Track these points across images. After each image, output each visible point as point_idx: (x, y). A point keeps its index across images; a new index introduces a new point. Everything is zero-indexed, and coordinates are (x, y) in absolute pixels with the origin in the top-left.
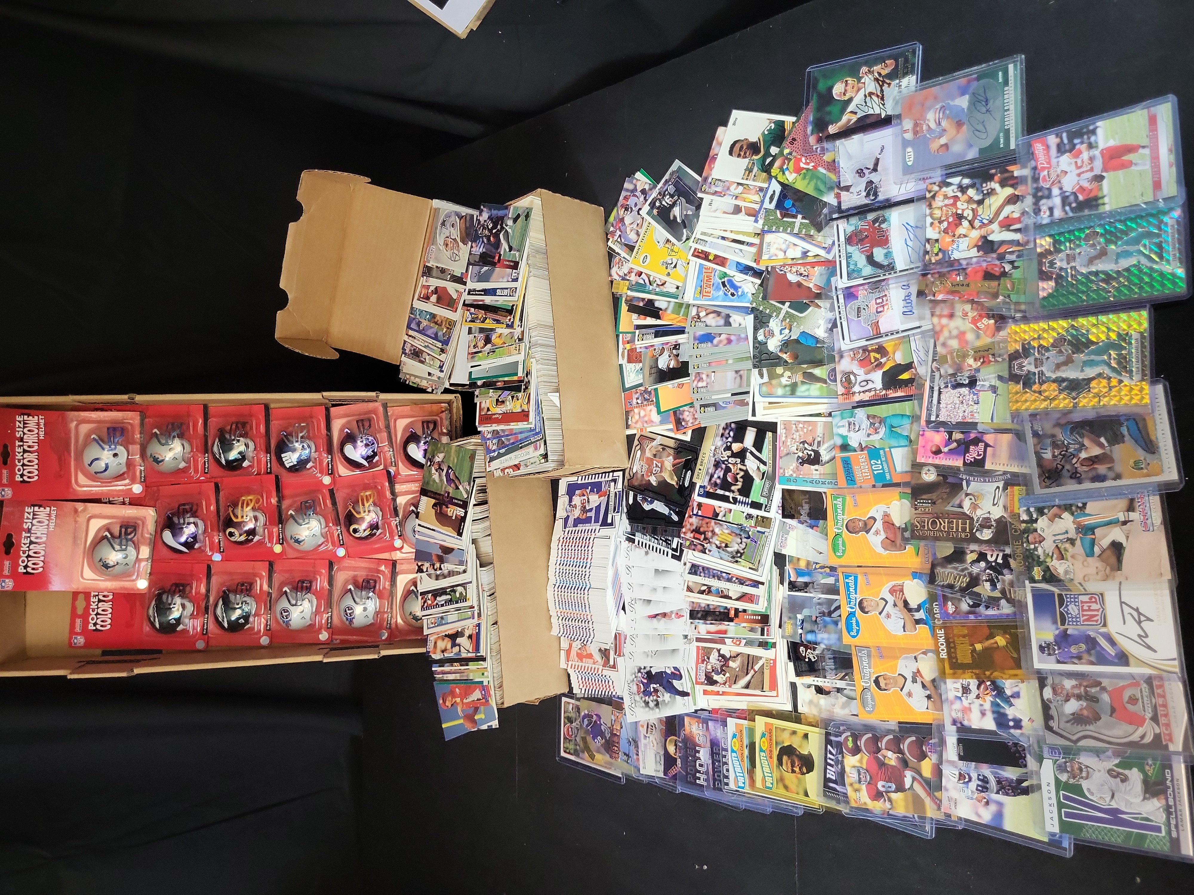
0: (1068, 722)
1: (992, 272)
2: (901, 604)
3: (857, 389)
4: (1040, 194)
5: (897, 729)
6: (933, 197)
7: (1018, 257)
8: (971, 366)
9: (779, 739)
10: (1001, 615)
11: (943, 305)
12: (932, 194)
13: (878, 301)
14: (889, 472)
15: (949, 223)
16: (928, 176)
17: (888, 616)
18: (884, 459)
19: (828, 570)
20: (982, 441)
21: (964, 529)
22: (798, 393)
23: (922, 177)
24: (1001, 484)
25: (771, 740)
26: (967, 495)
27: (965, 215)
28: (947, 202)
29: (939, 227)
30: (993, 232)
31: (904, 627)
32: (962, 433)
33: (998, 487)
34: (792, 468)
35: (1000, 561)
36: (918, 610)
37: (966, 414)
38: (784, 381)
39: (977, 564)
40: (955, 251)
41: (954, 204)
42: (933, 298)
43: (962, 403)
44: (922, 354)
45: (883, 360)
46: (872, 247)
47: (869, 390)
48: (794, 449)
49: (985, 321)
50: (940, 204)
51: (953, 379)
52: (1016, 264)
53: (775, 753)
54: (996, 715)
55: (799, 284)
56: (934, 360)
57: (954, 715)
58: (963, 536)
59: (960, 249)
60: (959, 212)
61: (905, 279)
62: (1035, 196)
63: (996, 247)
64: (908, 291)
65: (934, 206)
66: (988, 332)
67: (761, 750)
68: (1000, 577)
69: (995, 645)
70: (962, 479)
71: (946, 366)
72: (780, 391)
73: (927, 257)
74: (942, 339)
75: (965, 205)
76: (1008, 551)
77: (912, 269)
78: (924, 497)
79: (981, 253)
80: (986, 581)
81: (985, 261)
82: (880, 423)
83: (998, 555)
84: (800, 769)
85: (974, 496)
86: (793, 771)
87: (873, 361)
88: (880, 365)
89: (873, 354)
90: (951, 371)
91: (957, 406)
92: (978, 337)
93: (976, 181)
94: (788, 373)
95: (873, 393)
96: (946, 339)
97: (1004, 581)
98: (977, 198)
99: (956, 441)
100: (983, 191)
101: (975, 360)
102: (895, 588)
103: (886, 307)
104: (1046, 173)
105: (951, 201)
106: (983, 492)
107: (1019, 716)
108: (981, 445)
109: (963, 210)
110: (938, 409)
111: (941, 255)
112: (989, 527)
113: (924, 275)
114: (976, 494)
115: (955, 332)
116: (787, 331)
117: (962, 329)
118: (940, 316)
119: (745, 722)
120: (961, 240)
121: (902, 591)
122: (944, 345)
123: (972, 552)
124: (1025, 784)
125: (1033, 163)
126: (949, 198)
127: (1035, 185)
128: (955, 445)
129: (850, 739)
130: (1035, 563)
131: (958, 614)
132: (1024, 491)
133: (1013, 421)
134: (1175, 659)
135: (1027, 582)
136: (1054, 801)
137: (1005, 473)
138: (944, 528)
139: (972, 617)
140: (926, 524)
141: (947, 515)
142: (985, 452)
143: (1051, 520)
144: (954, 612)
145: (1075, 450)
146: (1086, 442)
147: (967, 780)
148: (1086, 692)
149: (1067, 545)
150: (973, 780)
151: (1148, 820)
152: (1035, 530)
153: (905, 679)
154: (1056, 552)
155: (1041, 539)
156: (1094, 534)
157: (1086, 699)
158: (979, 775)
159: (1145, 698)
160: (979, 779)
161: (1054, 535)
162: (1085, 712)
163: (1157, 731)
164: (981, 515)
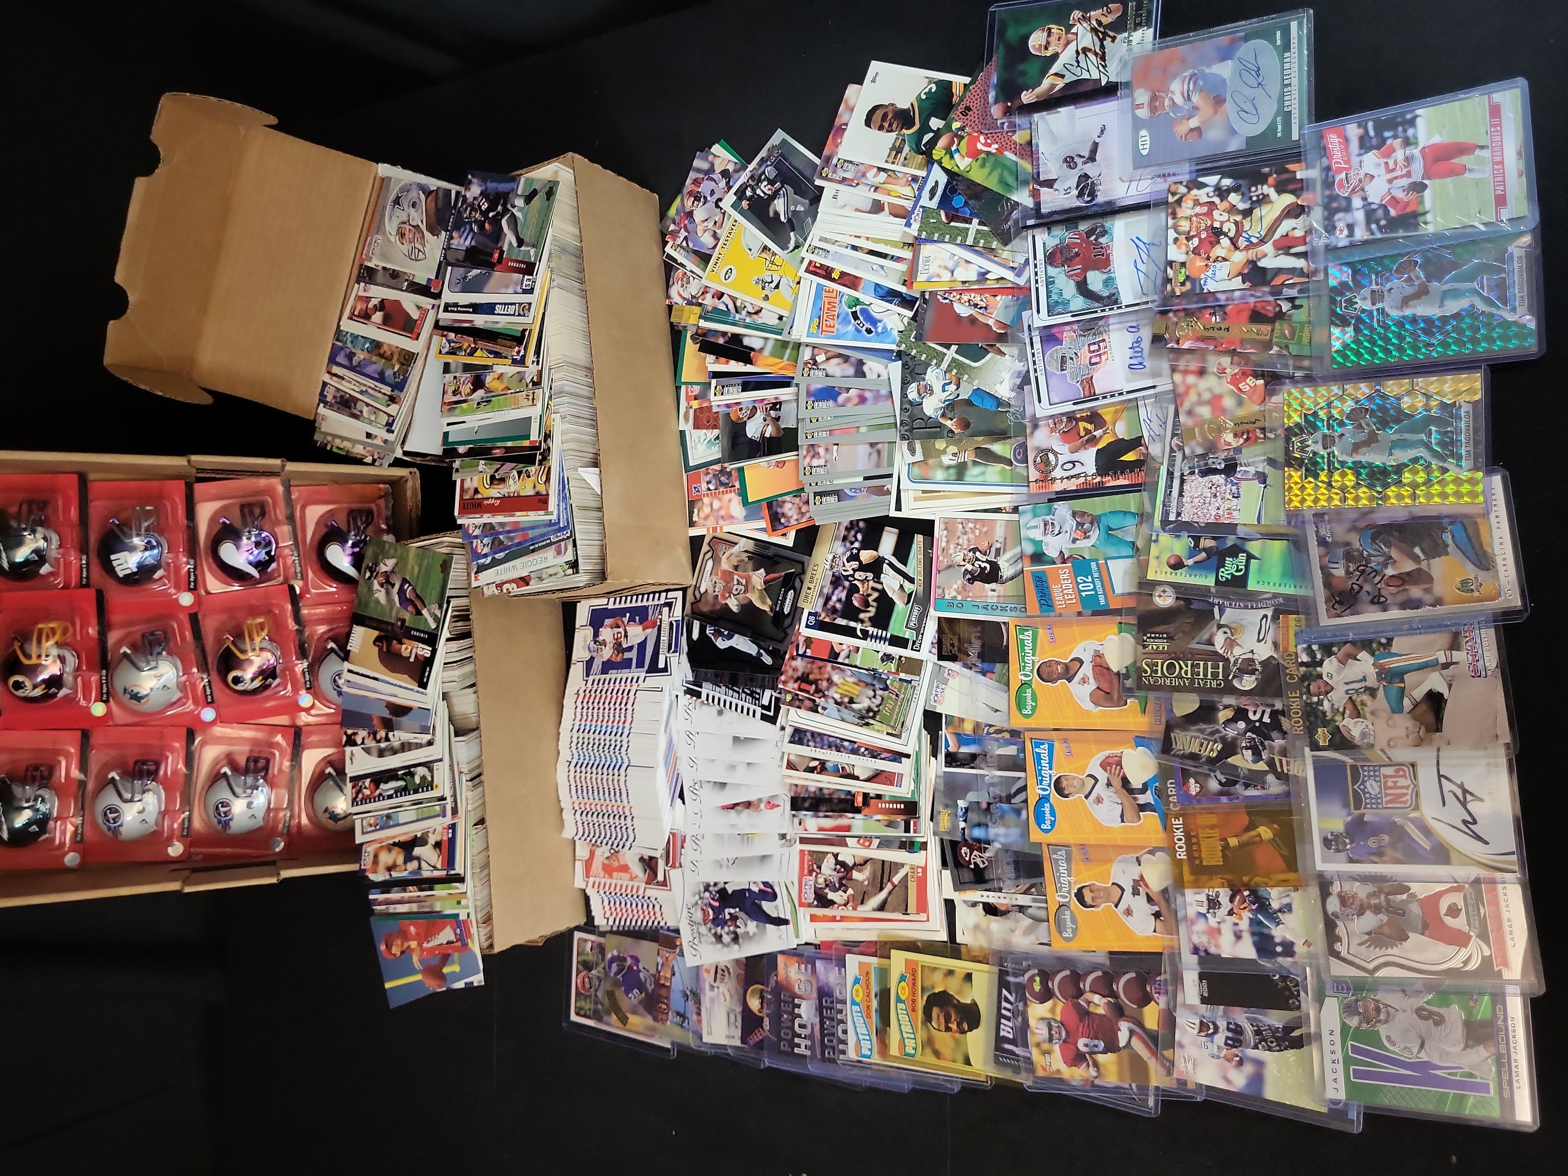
0: (1361, 944)
1: (1263, 312)
2: (1117, 782)
3: (1058, 473)
4: (1335, 205)
5: (1108, 963)
6: (1179, 202)
7: (1300, 291)
8: (1229, 444)
9: (927, 983)
10: (1267, 797)
11: (1189, 357)
12: (1177, 197)
13: (1093, 348)
14: (1105, 594)
15: (1200, 239)
16: (1171, 171)
17: (1099, 800)
18: (1096, 575)
19: (1007, 735)
20: (1244, 551)
21: (1215, 676)
22: (968, 478)
23: (1161, 172)
24: (1269, 613)
25: (914, 984)
26: (1220, 626)
27: (1225, 229)
28: (1198, 209)
29: (1187, 246)
30: (1265, 255)
31: (1122, 816)
32: (1214, 538)
33: (1265, 616)
34: (955, 586)
35: (1266, 719)
36: (1144, 790)
37: (1221, 512)
38: (946, 460)
39: (1233, 726)
40: (1209, 280)
41: (1209, 214)
42: (1175, 346)
43: (1215, 496)
44: (1155, 425)
45: (1098, 433)
46: (1085, 270)
47: (1077, 476)
48: (959, 559)
49: (1250, 381)
50: (1189, 213)
51: (1202, 463)
52: (1297, 302)
53: (921, 1003)
54: (1256, 938)
55: (972, 320)
56: (1174, 435)
57: (1195, 940)
58: (1214, 684)
59: (1217, 277)
60: (1217, 225)
61: (1133, 317)
62: (1326, 207)
63: (1269, 278)
64: (1137, 335)
65: (1179, 215)
66: (1255, 398)
67: (899, 1000)
68: (1266, 743)
69: (1258, 839)
70: (1213, 605)
71: (1193, 443)
72: (940, 475)
73: (1169, 287)
74: (1187, 405)
75: (1225, 216)
76: (1279, 706)
77: (1147, 303)
78: (1157, 629)
79: (1247, 285)
80: (1247, 748)
81: (1252, 295)
82: (1092, 523)
83: (1264, 712)
84: (958, 1025)
85: (1230, 628)
86: (948, 1029)
87: (1082, 433)
88: (1093, 440)
89: (1082, 424)
90: (1199, 451)
91: (1208, 500)
92: (1240, 403)
93: (1241, 182)
94: (953, 449)
95: (1082, 480)
96: (1193, 404)
97: (1272, 748)
98: (1242, 206)
99: (1204, 550)
100: (1251, 198)
101: (1236, 436)
102: (1111, 760)
103: (1104, 357)
104: (1343, 175)
105: (1205, 210)
106: (1243, 623)
107: (1290, 937)
108: (1242, 557)
109: (1222, 223)
110: (1180, 504)
111: (1188, 285)
112: (1252, 672)
113: (1164, 313)
114: (1232, 625)
115: (1206, 396)
116: (953, 387)
117: (1217, 391)
118: (1186, 372)
119: (874, 961)
120: (1218, 265)
121: (1119, 764)
122: (1190, 413)
123: (1226, 707)
124: (1296, 1033)
125: (1325, 162)
126: (1200, 204)
127: (1327, 193)
128: (1203, 555)
129: (1038, 979)
130: (1319, 723)
131: (1204, 796)
132: (1303, 622)
133: (1289, 523)
134: (1513, 853)
135: (1307, 750)
136: (1339, 1056)
137: (1275, 596)
138: (1186, 673)
139: (1224, 799)
140: (1159, 668)
141: (1190, 656)
142: (1247, 566)
143: (1343, 662)
144: (1198, 794)
145: (1378, 564)
146: (1394, 553)
147: (1211, 1031)
148: (1388, 901)
149: (1365, 698)
150: (1221, 1030)
151: (1471, 1075)
152: (1320, 676)
153: (1123, 890)
154: (1350, 706)
155: (1328, 688)
156: (1403, 681)
157: (1388, 911)
158: (1229, 1023)
159: (1471, 908)
160: (1229, 1029)
161: (1347, 683)
162: (1386, 930)
163: (1487, 953)
164: (1240, 656)
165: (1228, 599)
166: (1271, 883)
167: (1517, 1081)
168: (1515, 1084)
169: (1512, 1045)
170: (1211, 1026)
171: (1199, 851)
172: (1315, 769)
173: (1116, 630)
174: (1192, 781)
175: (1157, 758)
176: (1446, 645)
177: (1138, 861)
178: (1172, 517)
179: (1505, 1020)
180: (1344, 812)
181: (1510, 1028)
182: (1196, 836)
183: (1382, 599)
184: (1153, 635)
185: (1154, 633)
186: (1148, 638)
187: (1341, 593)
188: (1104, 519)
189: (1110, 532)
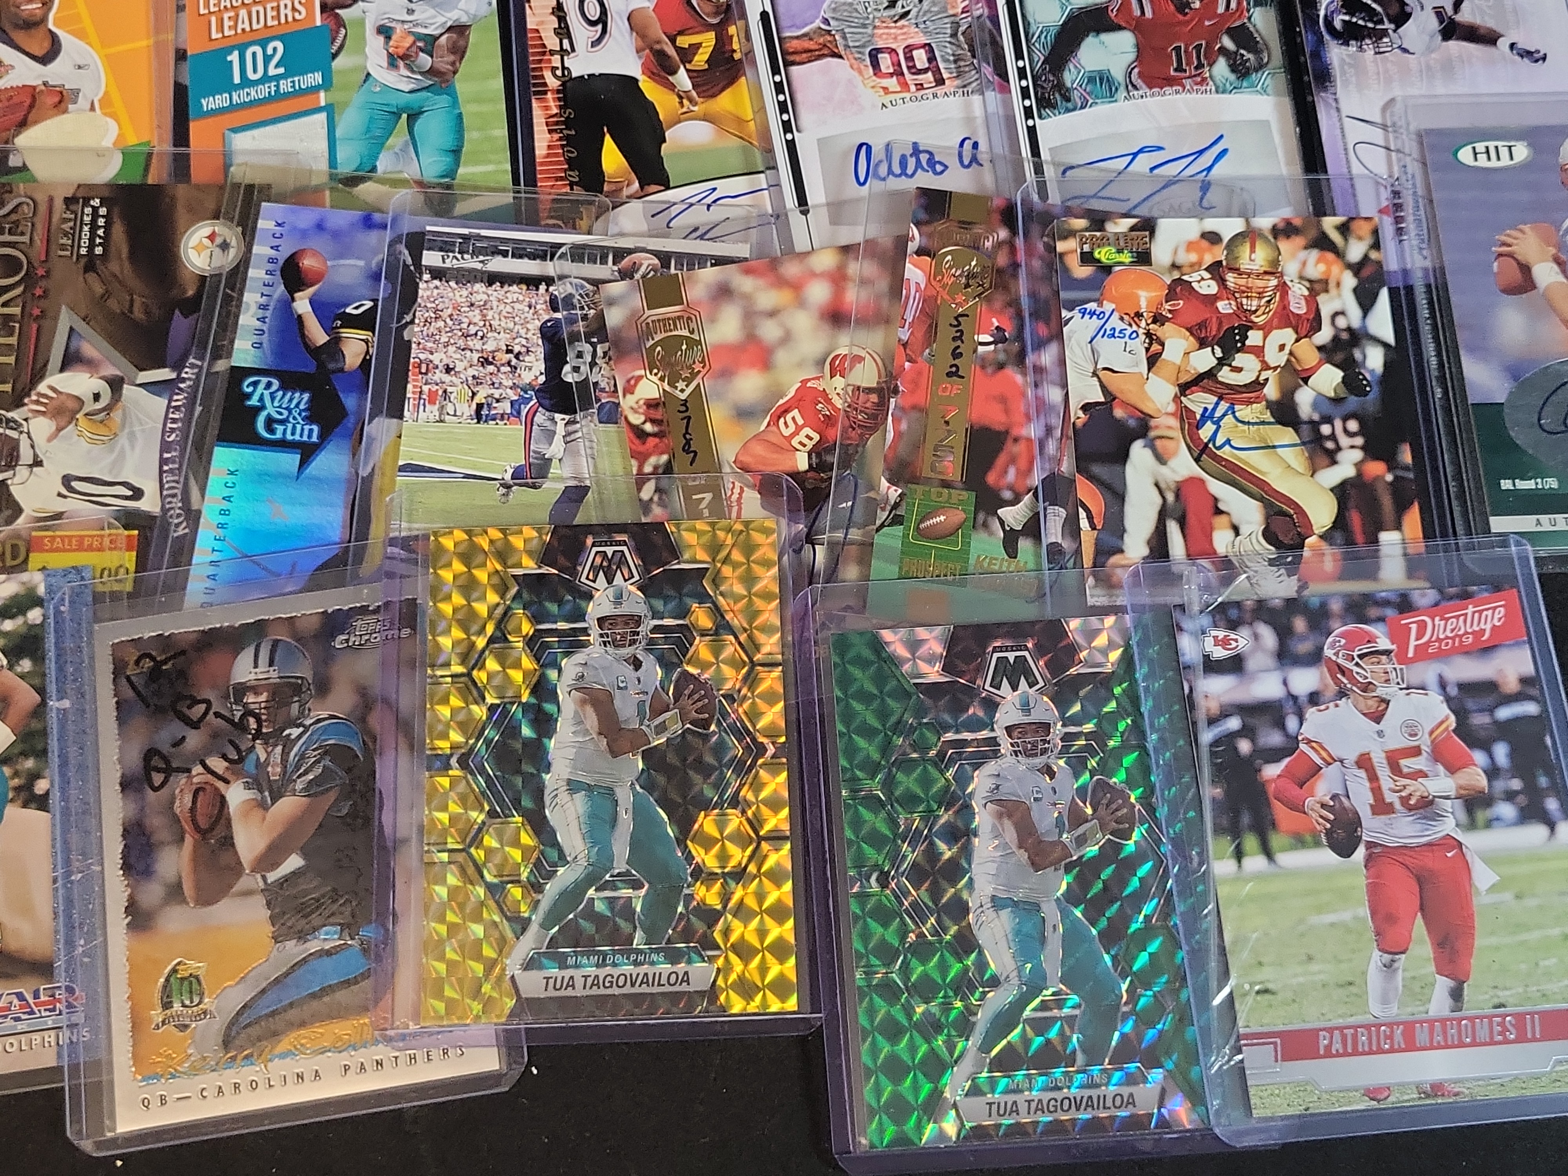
6: (1322, 243)
8: (629, 390)
11: (883, 285)
12: (1336, 237)
15: (1214, 298)
16: (1410, 224)
20: (324, 436)
23: (1408, 200)
24: (149, 504)
26: (116, 384)
28: (1298, 291)
29: (1195, 267)
30: (1162, 460)
32: (365, 364)
33: (138, 494)
37: (439, 375)
40: (1095, 323)
41: (1285, 318)
42: (912, 247)
43: (485, 362)
49: (807, 438)
50: (1290, 268)
51: (581, 326)
63: (1098, 470)
65: (1284, 245)
66: (760, 450)
70: (178, 366)
71: (637, 301)
73: (1080, 223)
74: (745, 283)
75: (1278, 359)
77: (1039, 170)
79: (1079, 417)
85: (108, 409)
90: (614, 318)
91: (475, 343)
96: (747, 298)
98: (1304, 398)
99: (335, 342)
100: (1328, 420)
105: (1299, 307)
106: (123, 440)
108: (308, 432)
110: (467, 277)
111: (1082, 272)
113: (1008, 215)
114: (117, 414)
115: (769, 331)
117: (782, 357)
118: (838, 278)
122: (724, 292)
126: (1312, 298)
128: (320, 338)
132: (109, 586)
133: (393, 542)
137: (193, 517)
140: (5, 237)
141: (36, 312)
142: (283, 445)
145: (262, 766)
164: (28, 433)
165: (192, 402)
178: (431, 258)
183: (157, 779)
184: (101, 222)
185: (108, 227)
186: (95, 209)
187: (182, 674)
188: (443, 100)
189: (405, 116)
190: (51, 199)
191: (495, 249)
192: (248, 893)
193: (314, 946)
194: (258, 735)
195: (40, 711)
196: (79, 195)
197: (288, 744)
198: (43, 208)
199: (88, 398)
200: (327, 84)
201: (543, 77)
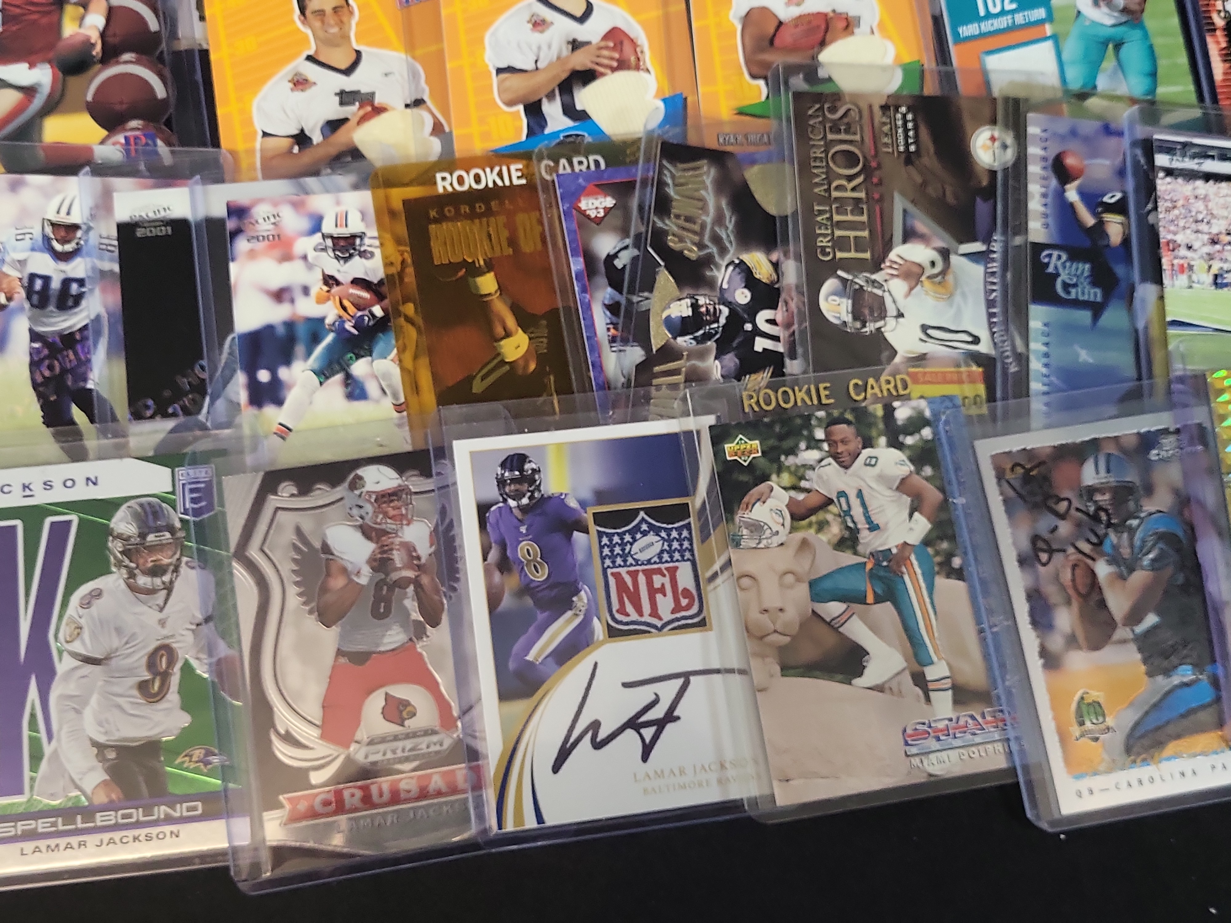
0: (299, 532)
10: (596, 348)
20: (1107, 296)
21: (841, 244)
24: (985, 347)
26: (945, 254)
33: (976, 340)
35: (760, 344)
37: (1183, 252)
39: (739, 279)
43: (1214, 242)
54: (281, 331)
57: (260, 211)
58: (823, 242)
68: (711, 344)
69: (500, 331)
70: (987, 240)
76: (793, 367)
80: (695, 306)
83: (776, 339)
85: (943, 273)
91: (1203, 227)
97: (702, 355)
99: (1101, 224)
106: (958, 298)
107: (292, 398)
108: (1095, 294)
110: (1190, 175)
112: (857, 315)
114: (950, 278)
123: (776, 266)
124: (78, 414)
128: (1089, 220)
130: (772, 442)
131: (580, 226)
132: (974, 411)
133: (1173, 379)
134: (540, 818)
135: (711, 420)
136: (41, 498)
137: (1023, 359)
138: (838, 188)
139: (577, 265)
140: (843, 136)
141: (876, 196)
142: (1076, 304)
143: (903, 486)
144: (583, 213)
145: (1115, 548)
146: (1140, 577)
147: (58, 247)
148: (402, 584)
149: (835, 530)
150: (62, 266)
151: (37, 757)
152: (868, 443)
153: (348, 71)
154: (814, 500)
155: (846, 459)
156: (878, 600)
157: (379, 586)
158: (81, 282)
159: (409, 744)
160: (67, 282)
161: (860, 494)
162: (338, 583)
163: (316, 778)
164: (889, 291)
165: (1005, 267)
166: (408, 357)
167: (37, 850)
168: (29, 846)
169: (117, 835)
170: (69, 247)
171: (458, 216)
172: (672, 438)
173: (907, 59)
174: (609, 202)
175: (650, 134)
176: (961, 680)
177: (418, 103)
178: (1161, 160)
179: (169, 820)
180: (586, 494)
181: (154, 831)
182: (489, 212)
183: (1044, 557)
184: (910, 125)
185: (916, 128)
186: (904, 116)
187: (1046, 479)
188: (1137, 34)
189: (1111, 46)
190: (870, 107)
191: (1204, 153)
192: (1124, 641)
193: (1176, 680)
194: (1109, 525)
195: (945, 505)
196: (890, 103)
197: (1132, 531)
198: (866, 113)
199: (927, 265)
200: (1050, 18)
201: (1210, 18)
